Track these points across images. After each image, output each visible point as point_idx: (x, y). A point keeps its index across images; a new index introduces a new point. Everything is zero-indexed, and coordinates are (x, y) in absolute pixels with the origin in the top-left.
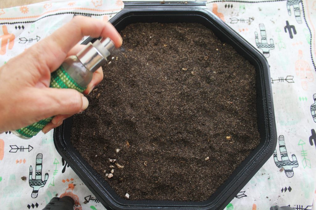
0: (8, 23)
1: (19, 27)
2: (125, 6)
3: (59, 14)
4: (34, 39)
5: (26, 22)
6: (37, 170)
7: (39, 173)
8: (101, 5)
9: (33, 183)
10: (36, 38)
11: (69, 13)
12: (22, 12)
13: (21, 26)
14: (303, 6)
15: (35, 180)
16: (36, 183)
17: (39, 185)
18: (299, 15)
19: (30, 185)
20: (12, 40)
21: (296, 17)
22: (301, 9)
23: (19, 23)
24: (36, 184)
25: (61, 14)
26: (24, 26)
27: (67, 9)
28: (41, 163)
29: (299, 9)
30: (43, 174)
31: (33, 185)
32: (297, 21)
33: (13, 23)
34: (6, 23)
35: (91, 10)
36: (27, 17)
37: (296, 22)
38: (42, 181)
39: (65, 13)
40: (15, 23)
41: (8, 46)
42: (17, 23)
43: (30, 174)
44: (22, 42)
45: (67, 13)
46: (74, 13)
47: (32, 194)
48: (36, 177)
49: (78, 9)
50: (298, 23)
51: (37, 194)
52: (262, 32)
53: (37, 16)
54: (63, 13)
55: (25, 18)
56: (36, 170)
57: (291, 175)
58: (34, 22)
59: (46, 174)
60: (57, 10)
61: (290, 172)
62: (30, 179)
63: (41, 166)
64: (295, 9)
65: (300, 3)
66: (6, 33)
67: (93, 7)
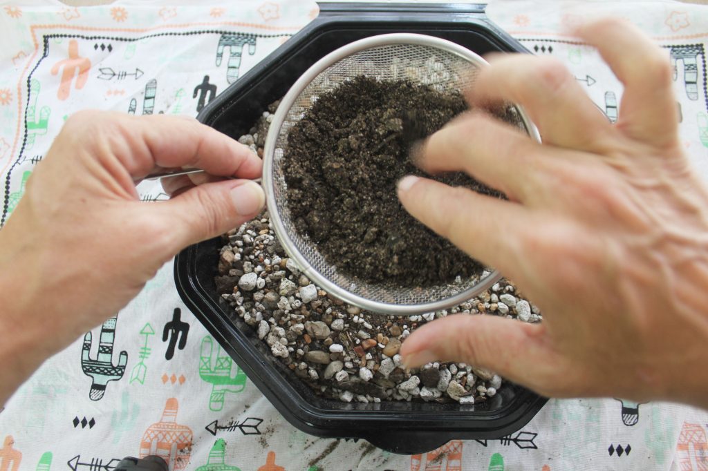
0: (83, 37)
1: (103, 47)
2: (321, 11)
3: (192, 33)
4: (130, 74)
5: (117, 39)
6: (102, 341)
7: (107, 350)
8: (278, 18)
9: (91, 367)
10: (135, 72)
11: (212, 32)
12: (114, 18)
13: (106, 45)
14: (704, 62)
15: (97, 361)
16: (98, 368)
17: (105, 374)
18: (693, 80)
19: (85, 372)
20: (85, 69)
21: (688, 85)
22: (700, 68)
23: (104, 38)
24: (98, 371)
25: (195, 33)
26: (112, 46)
27: (209, 24)
28: (113, 328)
29: (696, 67)
30: (116, 352)
31: (90, 372)
32: (687, 92)
33: (91, 38)
34: (78, 36)
35: (257, 26)
36: (121, 30)
37: (685, 94)
38: (111, 365)
39: (204, 32)
40: (95, 38)
41: (74, 81)
42: (99, 38)
43: (84, 349)
44: (103, 76)
45: (208, 32)
46: (221, 33)
47: (91, 392)
48: (98, 355)
49: (230, 24)
50: (689, 97)
51: (101, 392)
52: (608, 109)
53: (142, 31)
54: (200, 33)
55: (117, 30)
56: (100, 342)
57: (633, 421)
58: (134, 40)
59: (121, 353)
60: (188, 25)
61: (632, 414)
62: (84, 359)
63: (112, 334)
64: (687, 67)
65: (700, 56)
66: (73, 55)
67: (260, 21)
